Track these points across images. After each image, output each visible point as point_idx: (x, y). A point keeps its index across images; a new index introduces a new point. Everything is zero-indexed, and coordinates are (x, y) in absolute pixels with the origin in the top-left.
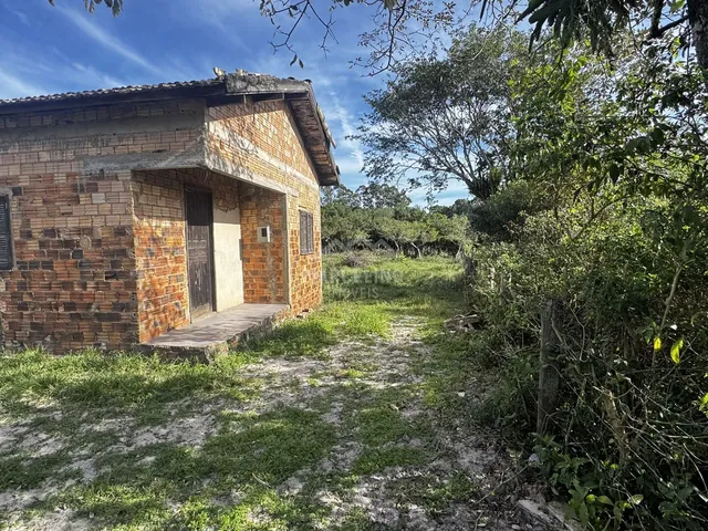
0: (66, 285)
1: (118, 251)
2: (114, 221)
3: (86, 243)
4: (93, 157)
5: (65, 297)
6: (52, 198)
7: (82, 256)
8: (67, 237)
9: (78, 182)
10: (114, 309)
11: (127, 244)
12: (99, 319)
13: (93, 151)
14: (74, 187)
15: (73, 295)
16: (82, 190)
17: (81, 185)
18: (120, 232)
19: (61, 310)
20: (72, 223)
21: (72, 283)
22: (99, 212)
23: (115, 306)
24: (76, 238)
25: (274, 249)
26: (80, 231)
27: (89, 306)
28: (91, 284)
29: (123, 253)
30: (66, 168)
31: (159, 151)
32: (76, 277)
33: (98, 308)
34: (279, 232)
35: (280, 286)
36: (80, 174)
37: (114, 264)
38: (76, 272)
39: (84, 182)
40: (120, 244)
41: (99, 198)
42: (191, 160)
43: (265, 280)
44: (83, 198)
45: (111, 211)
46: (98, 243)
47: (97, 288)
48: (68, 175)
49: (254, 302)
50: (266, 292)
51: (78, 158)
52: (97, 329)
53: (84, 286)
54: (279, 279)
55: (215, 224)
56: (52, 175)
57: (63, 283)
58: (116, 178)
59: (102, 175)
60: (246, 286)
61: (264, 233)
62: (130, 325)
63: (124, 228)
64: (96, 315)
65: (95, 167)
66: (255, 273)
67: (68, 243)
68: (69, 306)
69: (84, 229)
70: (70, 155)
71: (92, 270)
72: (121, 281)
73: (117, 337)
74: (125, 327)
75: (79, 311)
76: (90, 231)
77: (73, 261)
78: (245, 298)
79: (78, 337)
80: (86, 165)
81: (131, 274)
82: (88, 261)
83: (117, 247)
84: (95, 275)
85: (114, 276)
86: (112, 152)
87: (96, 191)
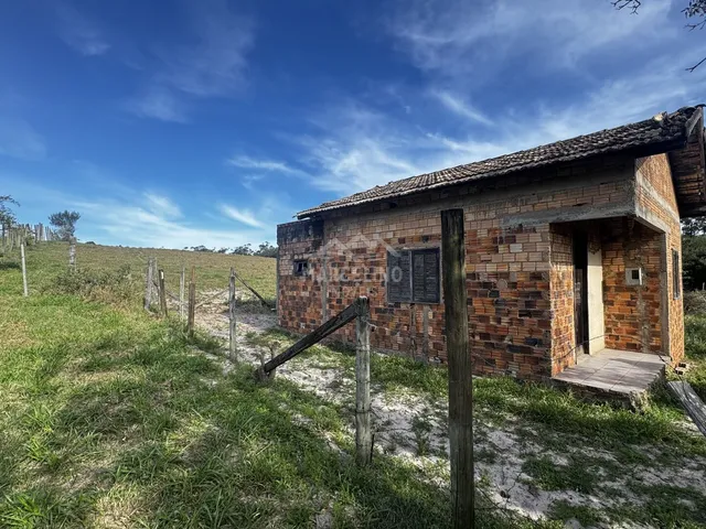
0: (484, 319)
1: (533, 292)
2: (530, 268)
3: (502, 285)
4: (513, 214)
5: (481, 328)
6: (474, 248)
7: (498, 296)
8: (486, 280)
9: (498, 236)
10: (526, 343)
11: (543, 287)
12: (511, 350)
13: (513, 210)
14: (495, 240)
15: (488, 327)
16: (501, 242)
17: (501, 238)
18: (536, 276)
19: (477, 338)
20: (491, 268)
21: (488, 318)
22: (517, 260)
23: (527, 340)
24: (493, 280)
25: (648, 293)
26: (497, 275)
27: (502, 338)
28: (505, 320)
29: (538, 294)
30: (487, 225)
31: (579, 205)
32: (492, 312)
33: (511, 340)
34: (655, 274)
35: (655, 334)
36: (500, 229)
37: (528, 304)
38: (493, 309)
39: (504, 235)
40: (536, 287)
41: (517, 248)
42: (619, 210)
43: (635, 325)
44: (501, 248)
45: (528, 259)
46: (514, 285)
47: (511, 324)
48: (489, 231)
49: (618, 348)
50: (635, 340)
51: (499, 217)
52: (508, 359)
53: (499, 321)
54: (654, 326)
55: (589, 267)
56: (476, 231)
57: (480, 316)
58: (534, 230)
59: (520, 229)
60: (608, 330)
61: (635, 275)
62: (541, 359)
63: (540, 273)
64: (509, 346)
65: (514, 223)
66: (620, 317)
67: (486, 285)
68: (484, 336)
69: (501, 274)
70: (492, 215)
71: (507, 308)
72: (535, 320)
73: (528, 369)
74: (537, 361)
75: (492, 341)
76: (506, 275)
77: (490, 299)
78: (606, 342)
79: (491, 362)
80: (506, 221)
81: (546, 314)
82: (504, 300)
83: (533, 289)
84: (509, 312)
85: (529, 314)
86: (531, 209)
87: (514, 242)
